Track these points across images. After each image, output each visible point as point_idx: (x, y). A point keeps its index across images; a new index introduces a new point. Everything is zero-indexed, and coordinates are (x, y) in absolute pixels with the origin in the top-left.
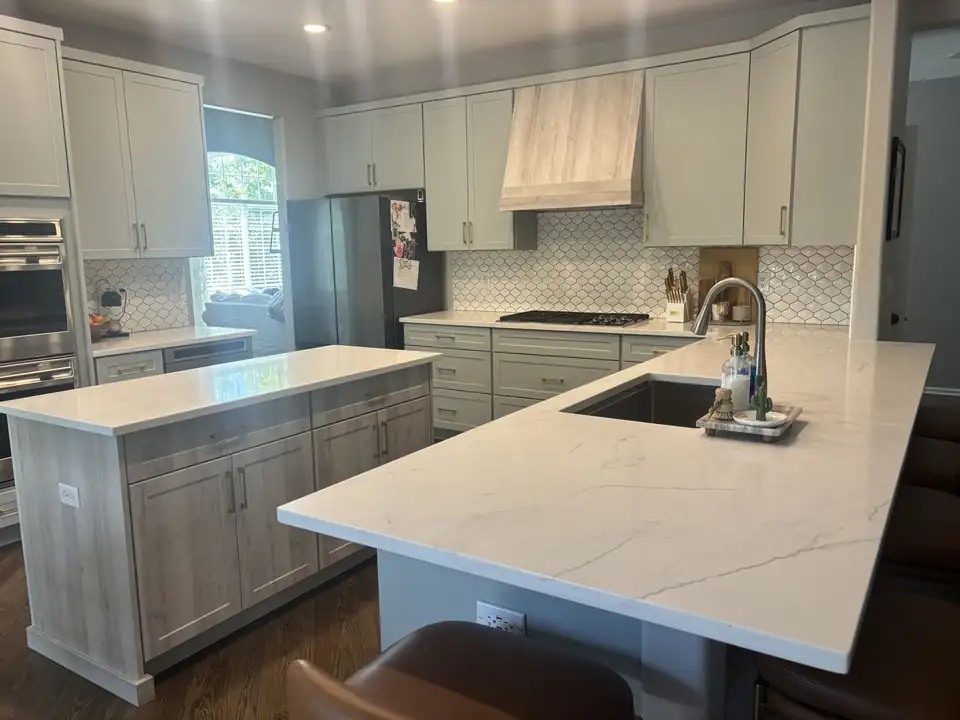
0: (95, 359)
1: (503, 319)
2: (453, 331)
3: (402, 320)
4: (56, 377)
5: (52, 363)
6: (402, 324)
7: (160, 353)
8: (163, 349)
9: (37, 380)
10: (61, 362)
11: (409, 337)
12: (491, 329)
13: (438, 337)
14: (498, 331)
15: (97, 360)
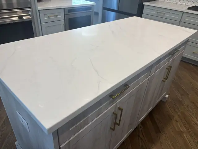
0: (39, 10)
1: (189, 9)
2: (165, 11)
3: (144, 3)
4: (24, 18)
5: (22, 11)
6: (144, 5)
7: (63, 10)
8: (64, 9)
9: (17, 18)
10: (26, 11)
11: (145, 11)
12: (183, 12)
13: (158, 12)
14: (186, 13)
15: (40, 11)
